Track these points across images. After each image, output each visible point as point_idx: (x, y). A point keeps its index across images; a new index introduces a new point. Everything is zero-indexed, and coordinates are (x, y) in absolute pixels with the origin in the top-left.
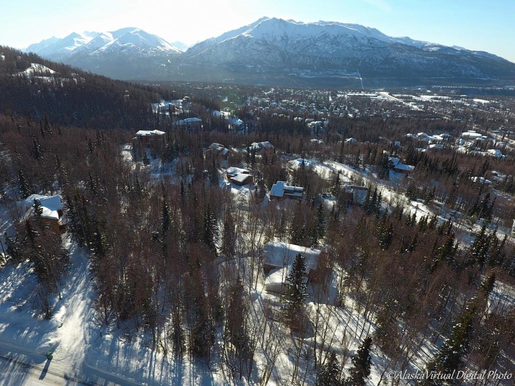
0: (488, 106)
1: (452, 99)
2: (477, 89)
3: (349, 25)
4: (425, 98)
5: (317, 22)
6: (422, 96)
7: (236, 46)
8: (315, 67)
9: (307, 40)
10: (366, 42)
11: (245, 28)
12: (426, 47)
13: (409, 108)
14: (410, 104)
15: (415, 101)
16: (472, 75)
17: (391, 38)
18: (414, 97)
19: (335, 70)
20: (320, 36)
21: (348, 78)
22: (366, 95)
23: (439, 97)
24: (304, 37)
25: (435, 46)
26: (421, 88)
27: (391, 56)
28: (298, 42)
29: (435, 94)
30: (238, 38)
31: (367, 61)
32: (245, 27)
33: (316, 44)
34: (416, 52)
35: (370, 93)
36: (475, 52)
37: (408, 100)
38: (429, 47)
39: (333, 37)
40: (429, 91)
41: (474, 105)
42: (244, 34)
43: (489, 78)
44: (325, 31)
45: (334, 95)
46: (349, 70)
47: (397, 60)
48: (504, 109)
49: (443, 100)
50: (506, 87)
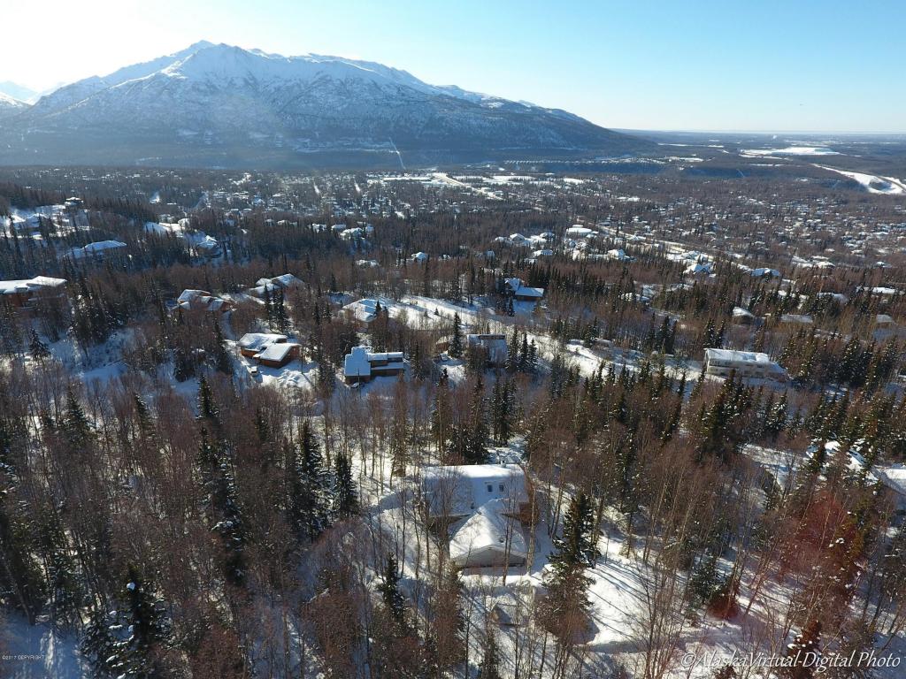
0: (585, 187)
1: (536, 180)
2: (564, 164)
3: (362, 63)
4: (501, 180)
5: (306, 54)
6: (495, 177)
7: (151, 94)
8: (317, 133)
9: (293, 87)
10: (395, 92)
11: (164, 61)
12: (484, 101)
13: (482, 196)
14: (483, 190)
15: (487, 185)
16: (553, 144)
17: (431, 86)
18: (484, 179)
19: (354, 139)
20: (315, 80)
21: (377, 151)
22: (413, 178)
23: (519, 177)
24: (286, 81)
25: (496, 101)
26: (491, 164)
27: (437, 116)
28: (278, 89)
29: (512, 174)
30: (153, 79)
31: (402, 123)
32: (164, 58)
33: (312, 93)
34: (472, 109)
35: (419, 175)
36: (549, 109)
37: (478, 183)
38: (488, 101)
39: (338, 82)
40: (502, 169)
41: (567, 188)
42: (164, 71)
43: (574, 148)
44: (322, 72)
45: (362, 181)
46: (375, 139)
47: (447, 122)
48: (604, 191)
49: (525, 181)
50: (598, 160)
